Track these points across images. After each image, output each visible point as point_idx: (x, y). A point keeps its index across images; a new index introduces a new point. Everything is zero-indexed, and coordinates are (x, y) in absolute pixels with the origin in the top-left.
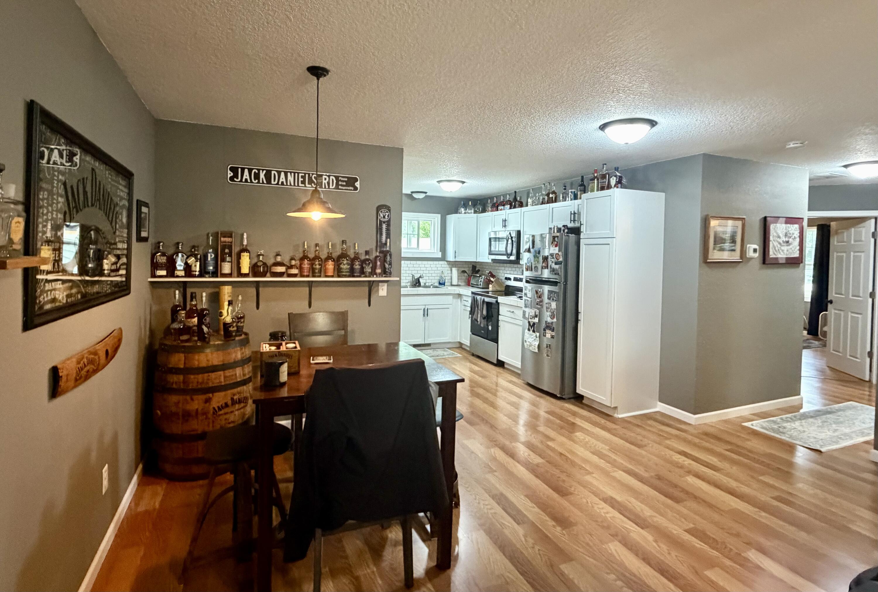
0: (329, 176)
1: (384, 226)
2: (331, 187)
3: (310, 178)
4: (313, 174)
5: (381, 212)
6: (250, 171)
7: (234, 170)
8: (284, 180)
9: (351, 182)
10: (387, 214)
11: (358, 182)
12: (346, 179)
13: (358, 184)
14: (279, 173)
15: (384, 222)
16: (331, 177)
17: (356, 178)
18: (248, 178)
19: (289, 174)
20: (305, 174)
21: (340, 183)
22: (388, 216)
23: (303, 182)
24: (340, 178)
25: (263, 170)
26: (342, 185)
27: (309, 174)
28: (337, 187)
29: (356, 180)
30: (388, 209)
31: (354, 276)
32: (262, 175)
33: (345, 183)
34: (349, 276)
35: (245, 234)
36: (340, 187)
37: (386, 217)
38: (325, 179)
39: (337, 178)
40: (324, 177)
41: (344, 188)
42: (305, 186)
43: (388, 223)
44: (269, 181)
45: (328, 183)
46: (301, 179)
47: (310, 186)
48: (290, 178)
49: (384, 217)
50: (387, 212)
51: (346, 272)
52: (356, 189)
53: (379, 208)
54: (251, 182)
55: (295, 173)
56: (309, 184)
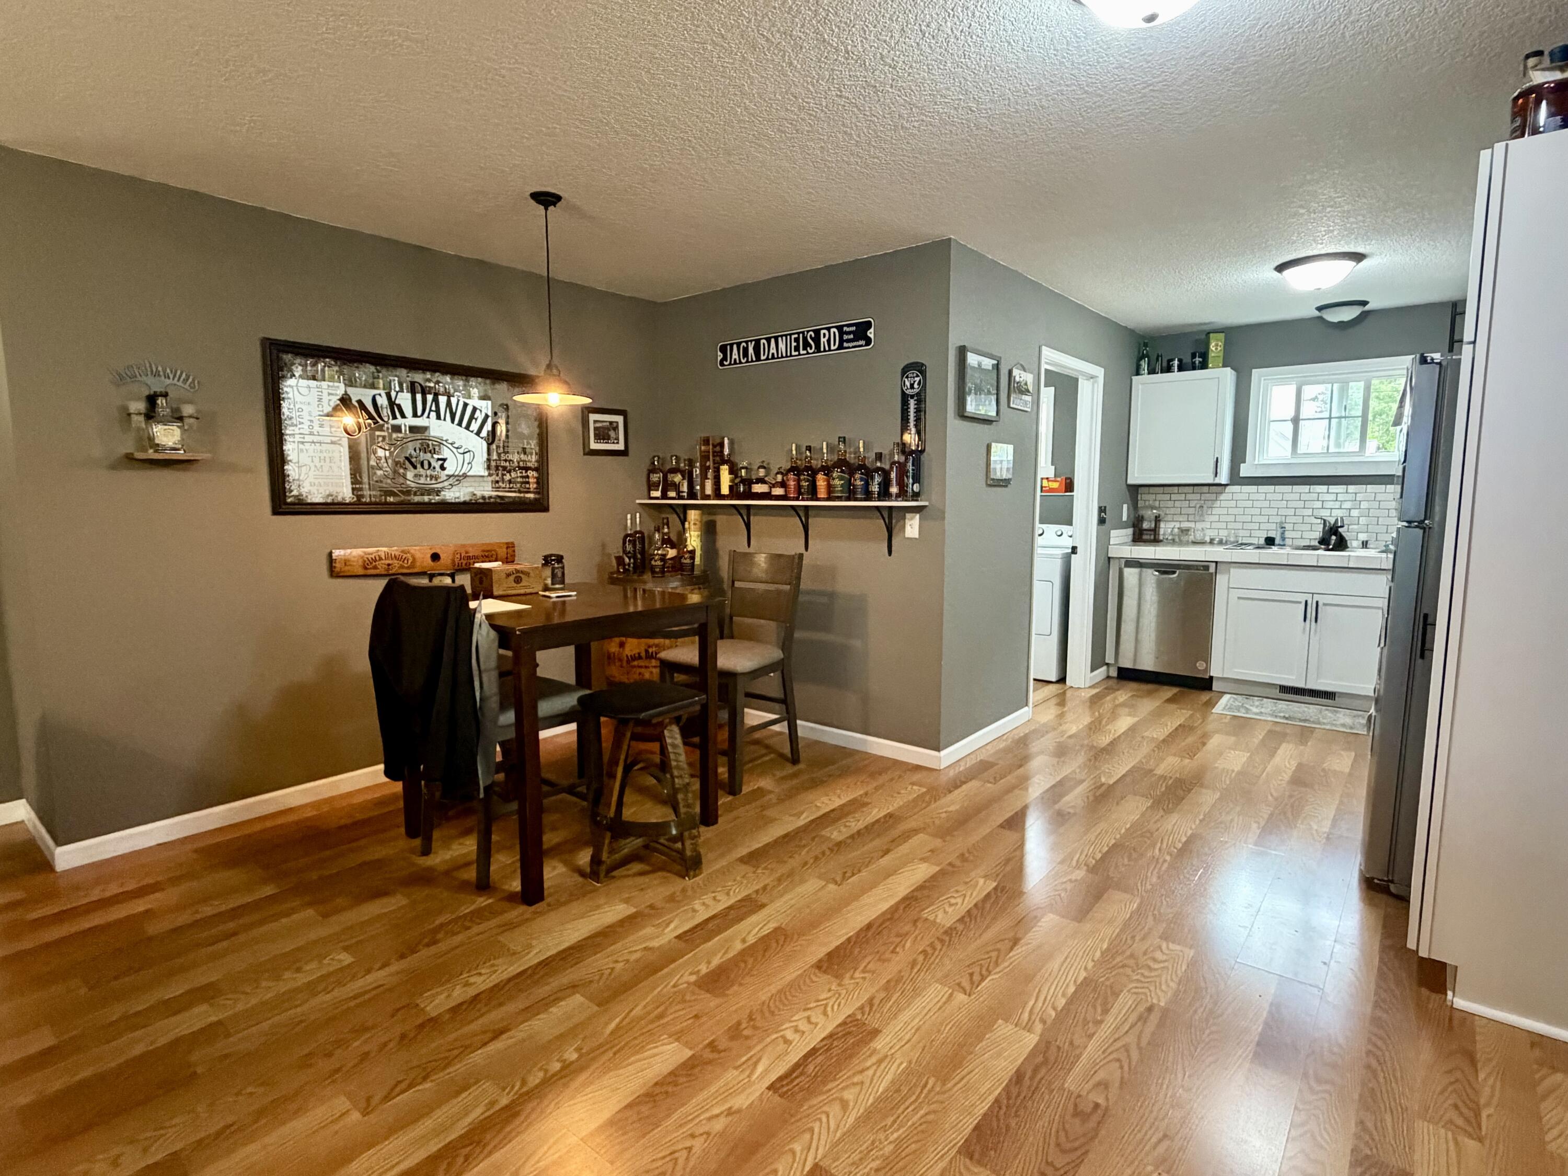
0: (828, 329)
1: (912, 403)
2: (832, 348)
3: (805, 339)
4: (808, 332)
5: (907, 377)
6: (739, 344)
7: (723, 349)
8: (775, 351)
9: (861, 332)
10: (917, 379)
11: (872, 330)
12: (854, 328)
13: (871, 333)
14: (768, 340)
15: (912, 397)
16: (832, 330)
17: (870, 322)
18: (737, 357)
19: (780, 339)
20: (798, 333)
21: (845, 337)
22: (919, 384)
23: (797, 349)
24: (845, 329)
25: (751, 341)
26: (848, 341)
27: (803, 333)
28: (841, 347)
29: (868, 325)
30: (920, 368)
31: (856, 500)
32: (751, 351)
33: (852, 336)
34: (848, 499)
35: (726, 439)
36: (845, 345)
37: (916, 386)
38: (824, 335)
39: (840, 328)
40: (822, 332)
41: (851, 345)
42: (799, 355)
43: (920, 399)
44: (758, 358)
45: (829, 341)
46: (794, 344)
47: (805, 352)
48: (782, 346)
49: (912, 386)
50: (917, 376)
51: (842, 492)
52: (868, 341)
53: (905, 371)
54: (741, 363)
55: (786, 336)
56: (804, 349)
